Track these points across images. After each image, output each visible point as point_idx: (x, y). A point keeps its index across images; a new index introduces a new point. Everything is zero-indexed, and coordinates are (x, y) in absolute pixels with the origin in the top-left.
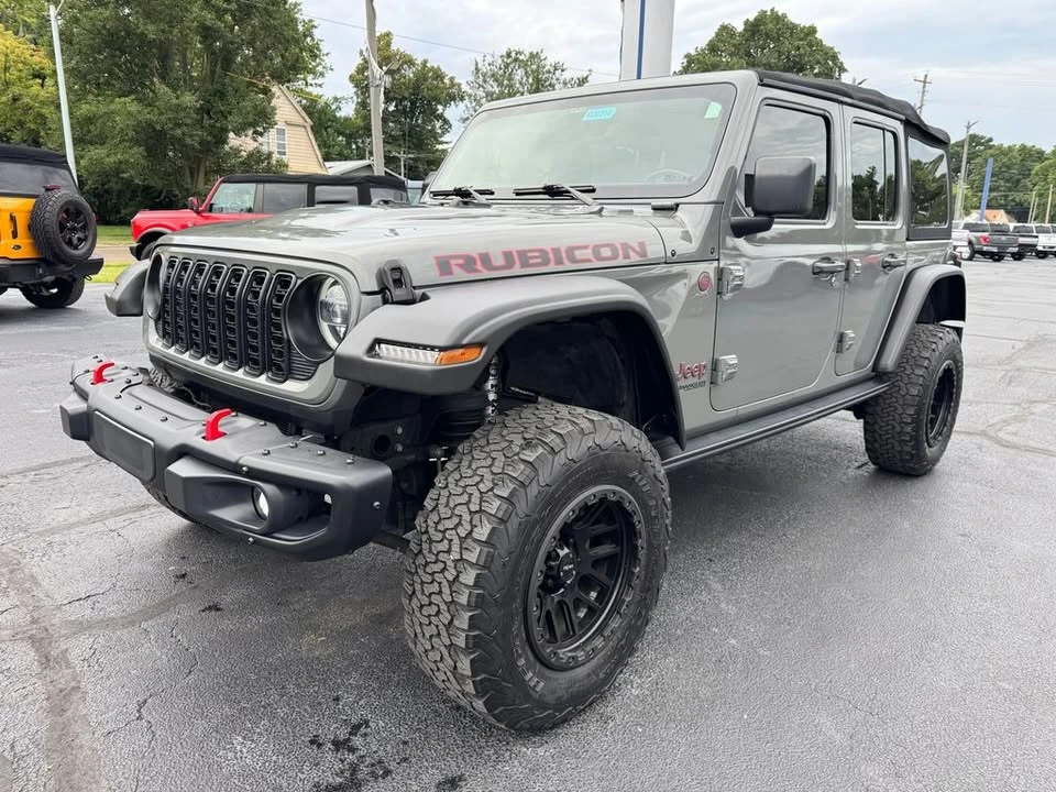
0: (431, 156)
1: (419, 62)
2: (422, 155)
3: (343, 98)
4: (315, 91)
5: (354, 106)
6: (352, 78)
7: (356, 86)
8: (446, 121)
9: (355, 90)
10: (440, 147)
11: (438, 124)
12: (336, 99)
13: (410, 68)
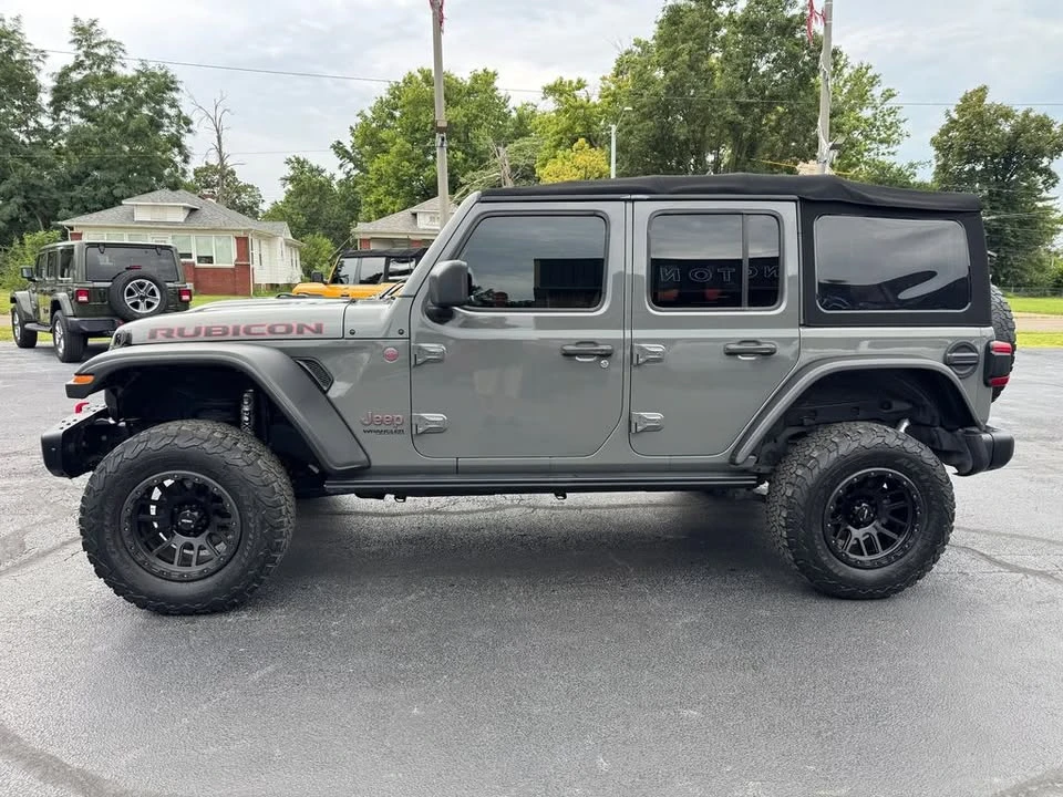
0: (1025, 216)
1: (1020, 113)
2: (1013, 215)
3: (919, 163)
4: (888, 160)
5: (933, 169)
6: (933, 142)
7: (937, 148)
8: (1051, 175)
9: (936, 153)
10: (1040, 204)
11: (1040, 179)
12: (911, 165)
13: (1006, 120)
